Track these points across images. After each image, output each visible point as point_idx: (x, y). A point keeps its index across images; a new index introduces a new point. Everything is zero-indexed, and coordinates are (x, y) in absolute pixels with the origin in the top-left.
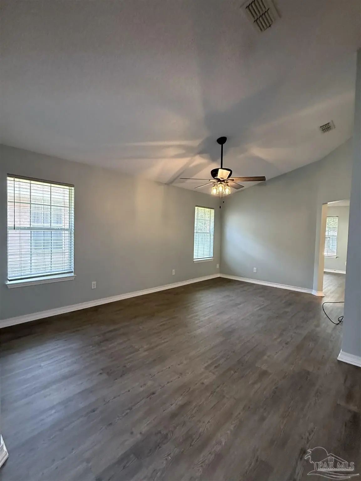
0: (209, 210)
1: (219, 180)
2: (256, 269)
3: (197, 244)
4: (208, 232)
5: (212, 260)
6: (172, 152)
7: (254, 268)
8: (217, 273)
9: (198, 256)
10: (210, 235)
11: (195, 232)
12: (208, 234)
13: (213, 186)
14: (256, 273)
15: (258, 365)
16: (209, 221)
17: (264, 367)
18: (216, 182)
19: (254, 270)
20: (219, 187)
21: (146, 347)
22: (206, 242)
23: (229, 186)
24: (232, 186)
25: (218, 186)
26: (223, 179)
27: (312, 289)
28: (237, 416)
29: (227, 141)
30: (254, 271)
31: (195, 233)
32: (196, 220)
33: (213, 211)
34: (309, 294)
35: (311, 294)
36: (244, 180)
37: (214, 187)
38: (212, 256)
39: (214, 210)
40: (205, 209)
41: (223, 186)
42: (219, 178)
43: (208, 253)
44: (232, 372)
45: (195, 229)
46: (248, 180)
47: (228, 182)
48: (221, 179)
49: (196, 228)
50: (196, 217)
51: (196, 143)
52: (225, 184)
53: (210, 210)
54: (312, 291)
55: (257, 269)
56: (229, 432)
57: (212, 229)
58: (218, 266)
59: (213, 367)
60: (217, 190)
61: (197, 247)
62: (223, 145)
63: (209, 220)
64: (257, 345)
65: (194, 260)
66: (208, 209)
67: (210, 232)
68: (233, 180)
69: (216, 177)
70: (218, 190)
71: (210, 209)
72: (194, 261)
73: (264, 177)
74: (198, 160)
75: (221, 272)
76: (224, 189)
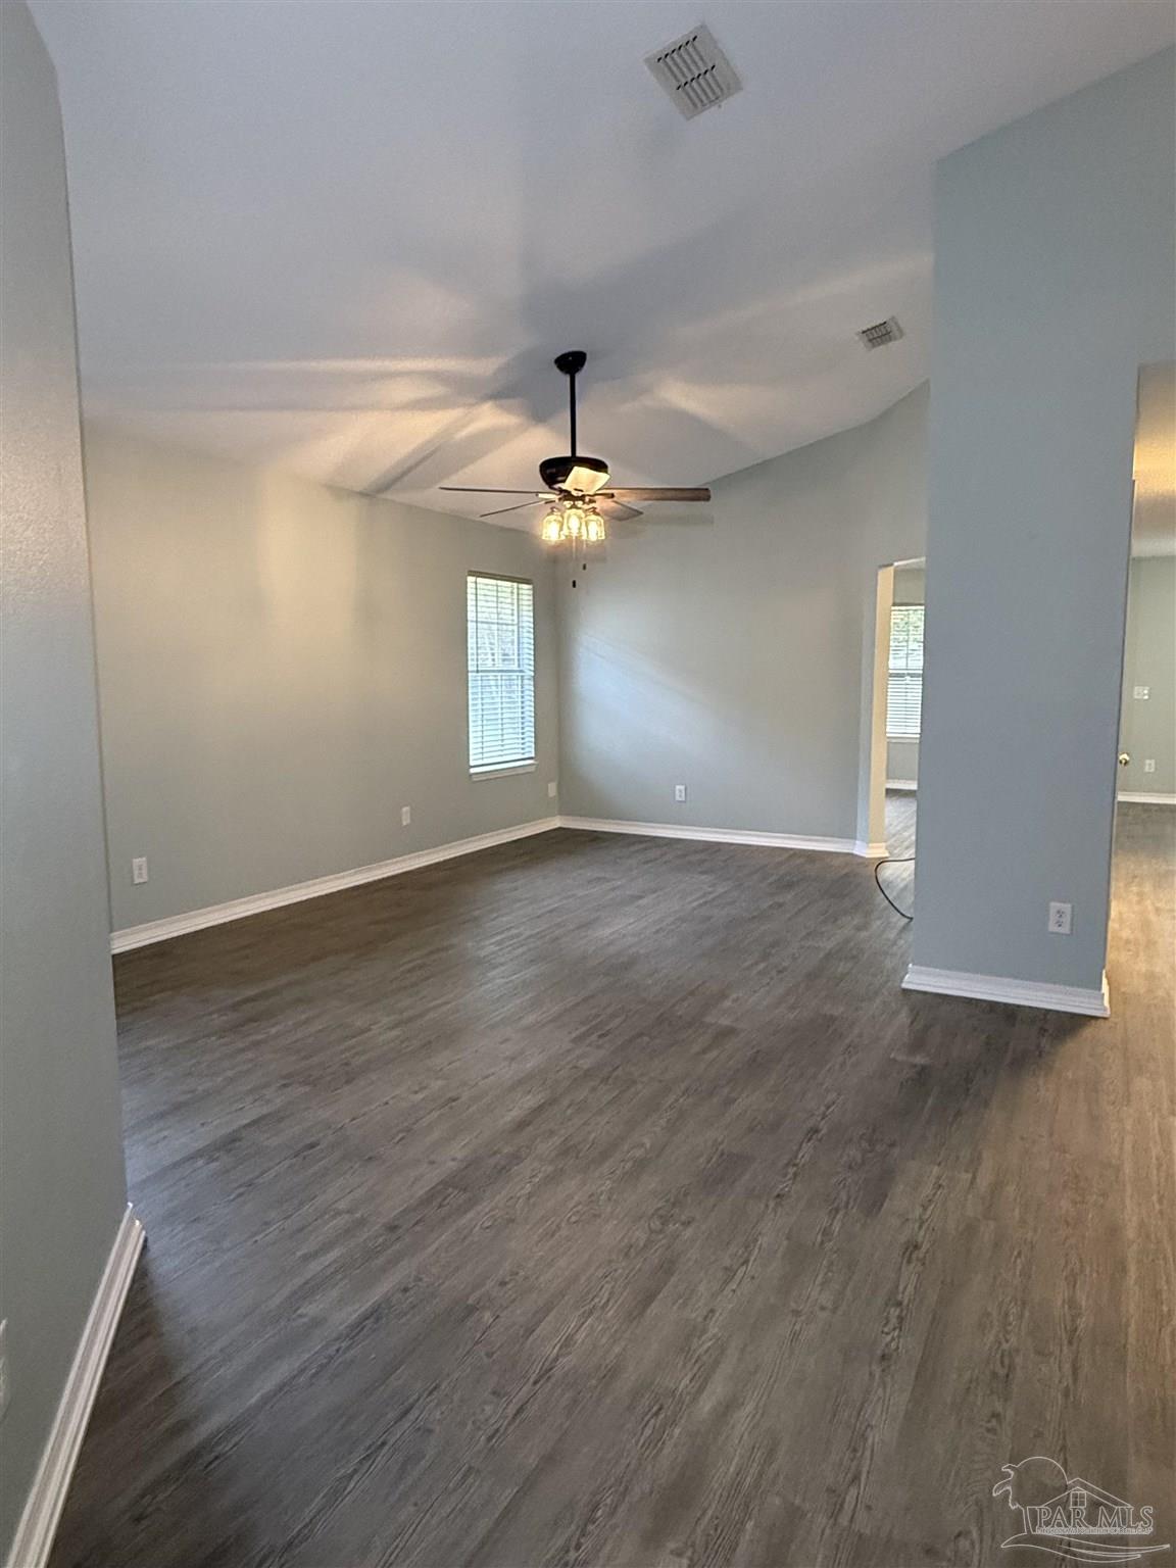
0: (512, 587)
1: (567, 495)
2: (682, 788)
3: (480, 712)
4: (515, 667)
5: (532, 769)
6: (404, 391)
7: (678, 787)
8: (551, 814)
9: (485, 755)
10: (522, 680)
11: (470, 669)
12: (514, 675)
13: (548, 515)
14: (685, 802)
15: (709, 1019)
16: (515, 628)
17: (725, 1022)
18: (557, 501)
19: (677, 792)
20: (569, 516)
21: (385, 1020)
22: (507, 703)
23: (598, 514)
24: (606, 513)
25: (566, 515)
26: (580, 494)
27: (855, 838)
28: (672, 1104)
29: (586, 364)
30: (678, 798)
31: (472, 672)
32: (471, 626)
33: (526, 589)
34: (848, 854)
35: (852, 854)
36: (646, 496)
37: (552, 517)
38: (533, 755)
39: (530, 587)
40: (500, 583)
41: (583, 515)
42: (569, 489)
43: (516, 746)
44: (646, 1039)
45: (469, 657)
46: (659, 495)
47: (594, 502)
48: (574, 493)
49: (473, 654)
50: (471, 615)
51: (486, 367)
52: (586, 507)
53: (518, 588)
54: (855, 844)
55: (686, 789)
56: (658, 1129)
57: (527, 656)
58: (552, 789)
59: (594, 1037)
60: (561, 529)
61: (480, 723)
62: (578, 377)
63: (516, 622)
64: (704, 983)
65: (472, 771)
66: (509, 584)
67: (519, 666)
68: (612, 496)
69: (557, 486)
70: (565, 527)
71: (515, 585)
72: (471, 775)
73: (707, 489)
74: (488, 417)
75: (565, 811)
76: (584, 524)
